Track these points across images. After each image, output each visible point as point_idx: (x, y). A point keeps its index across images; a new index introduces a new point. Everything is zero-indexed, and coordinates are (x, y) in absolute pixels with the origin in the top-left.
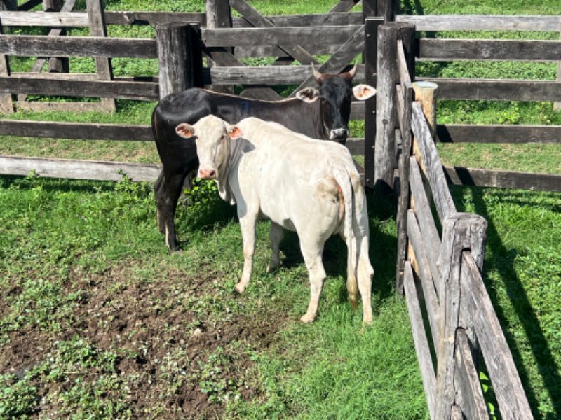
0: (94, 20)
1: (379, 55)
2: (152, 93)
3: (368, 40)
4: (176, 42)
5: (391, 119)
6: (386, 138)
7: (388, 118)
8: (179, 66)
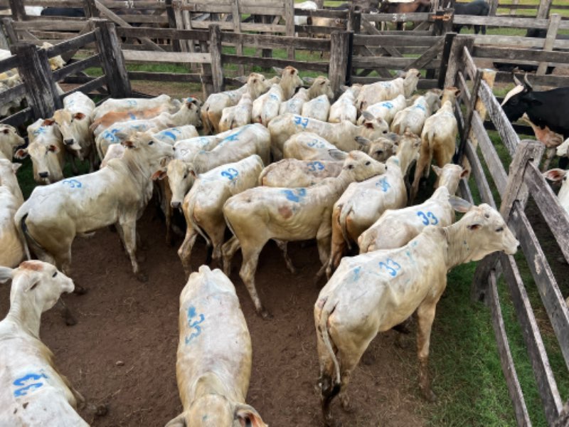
1: (452, 54)
2: (325, 69)
3: (446, 45)
4: (342, 42)
8: (342, 55)
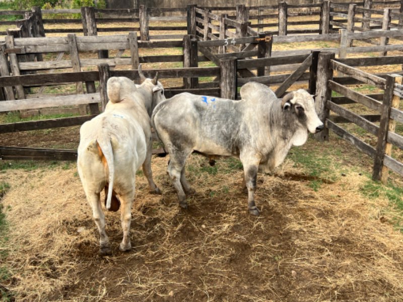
0: (135, 61)
3: (313, 60)
5: (326, 96)
6: (323, 104)
7: (324, 95)
8: (233, 79)
